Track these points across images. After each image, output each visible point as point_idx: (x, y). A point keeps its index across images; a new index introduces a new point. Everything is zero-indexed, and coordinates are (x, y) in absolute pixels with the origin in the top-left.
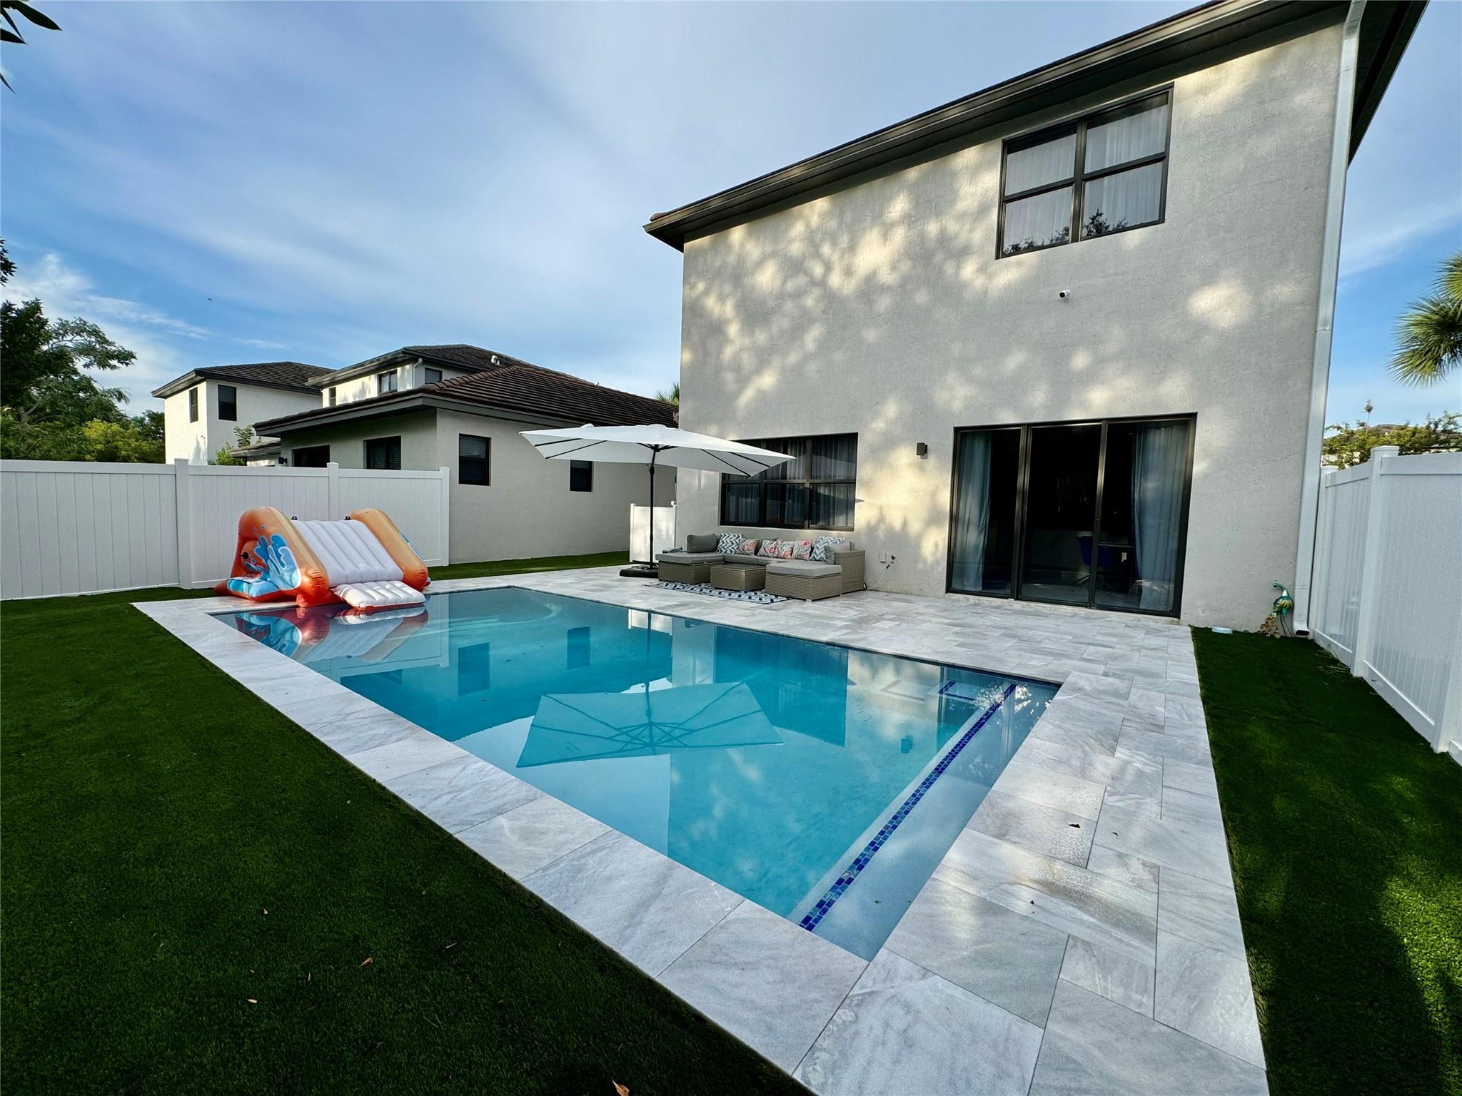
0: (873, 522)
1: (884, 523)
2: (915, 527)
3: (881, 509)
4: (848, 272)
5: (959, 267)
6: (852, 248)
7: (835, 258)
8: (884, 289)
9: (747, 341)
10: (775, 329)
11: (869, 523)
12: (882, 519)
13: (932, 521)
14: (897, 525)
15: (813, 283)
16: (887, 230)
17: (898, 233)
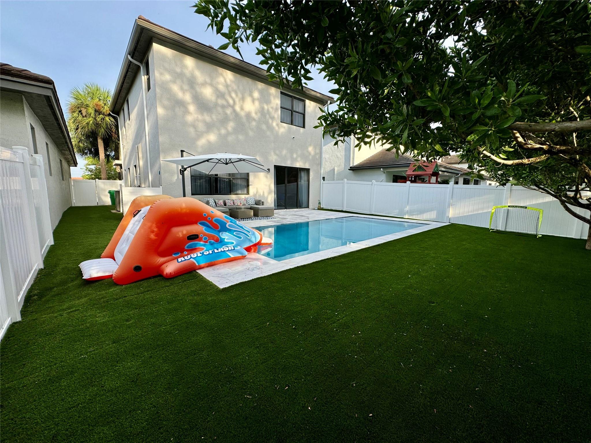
1: (258, 192)
2: (266, 194)
4: (242, 109)
5: (272, 122)
6: (243, 99)
7: (237, 100)
8: (254, 120)
9: (200, 117)
10: (214, 117)
11: (254, 192)
13: (270, 193)
14: (262, 194)
15: (229, 105)
16: (253, 101)
17: (257, 103)
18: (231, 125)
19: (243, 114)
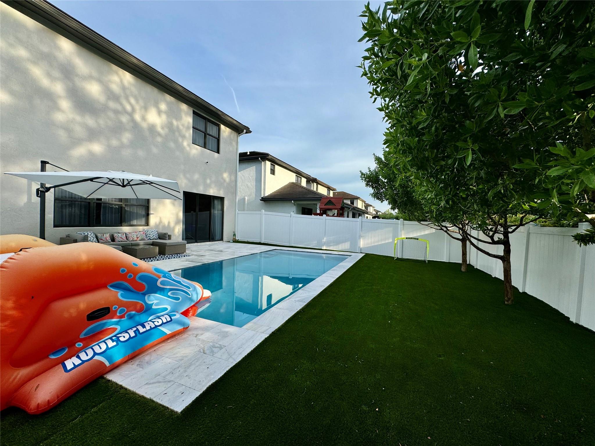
0: (158, 223)
1: (162, 223)
2: (172, 224)
3: (160, 218)
4: (144, 118)
5: (183, 142)
6: (146, 108)
7: (137, 107)
8: (159, 134)
11: (156, 223)
12: (161, 222)
13: (177, 223)
14: (166, 224)
16: (159, 112)
17: (164, 117)
18: (127, 137)
19: (144, 125)
